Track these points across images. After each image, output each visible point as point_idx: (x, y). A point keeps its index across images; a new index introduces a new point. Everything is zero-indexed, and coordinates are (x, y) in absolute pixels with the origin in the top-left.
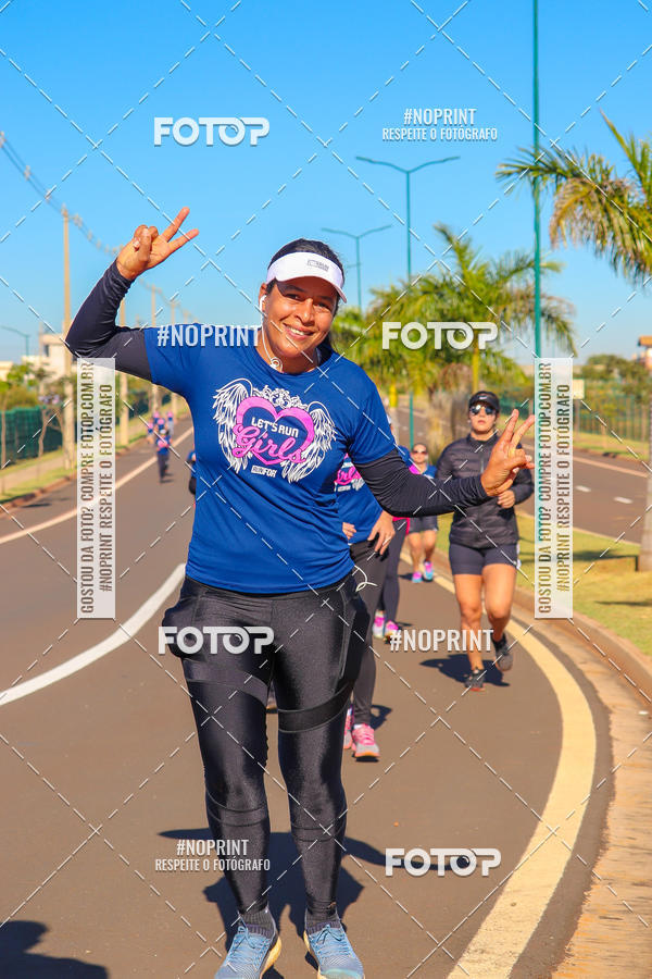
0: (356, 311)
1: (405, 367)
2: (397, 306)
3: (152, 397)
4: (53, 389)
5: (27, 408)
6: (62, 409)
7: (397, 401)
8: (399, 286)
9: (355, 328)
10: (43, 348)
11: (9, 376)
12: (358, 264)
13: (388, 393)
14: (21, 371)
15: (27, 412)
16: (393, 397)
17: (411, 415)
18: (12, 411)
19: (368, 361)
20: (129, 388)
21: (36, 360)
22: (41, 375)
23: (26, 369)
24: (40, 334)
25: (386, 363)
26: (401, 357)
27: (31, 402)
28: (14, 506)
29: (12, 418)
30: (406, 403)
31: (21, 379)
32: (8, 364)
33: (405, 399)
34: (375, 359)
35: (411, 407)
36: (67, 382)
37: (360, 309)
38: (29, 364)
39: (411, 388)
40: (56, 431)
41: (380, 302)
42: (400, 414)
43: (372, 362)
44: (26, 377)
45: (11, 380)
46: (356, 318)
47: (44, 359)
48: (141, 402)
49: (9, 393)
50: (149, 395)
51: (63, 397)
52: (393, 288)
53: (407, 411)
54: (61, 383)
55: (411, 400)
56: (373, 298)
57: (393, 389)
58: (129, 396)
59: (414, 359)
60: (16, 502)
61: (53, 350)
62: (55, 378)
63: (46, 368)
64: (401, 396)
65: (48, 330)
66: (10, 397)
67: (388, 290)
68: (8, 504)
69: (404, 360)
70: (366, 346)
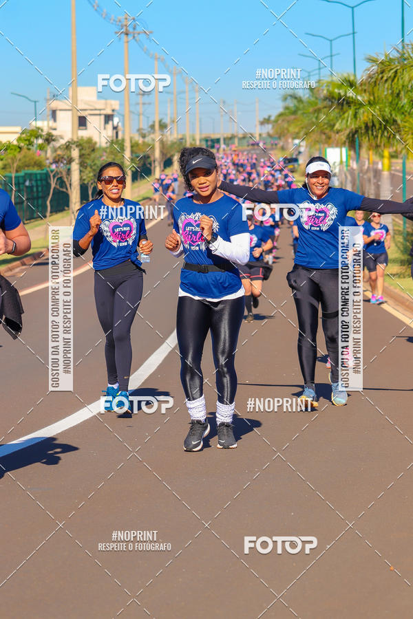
0: (352, 78)
1: (399, 131)
2: (391, 73)
3: (154, 161)
4: (59, 152)
5: (35, 170)
6: (69, 171)
7: (390, 166)
8: (394, 55)
9: (351, 93)
10: (50, 113)
11: (19, 139)
12: (354, 33)
13: (382, 157)
14: (31, 135)
15: (36, 174)
16: (386, 161)
17: (404, 177)
18: (22, 174)
19: (363, 127)
20: (132, 152)
21: (44, 125)
22: (49, 139)
23: (36, 133)
24: (47, 100)
25: (380, 128)
26: (395, 121)
27: (39, 164)
28: (24, 264)
29: (21, 181)
30: (399, 167)
31: (31, 143)
32: (19, 129)
33: (398, 163)
34: (370, 124)
35: (404, 171)
36: (74, 146)
37: (355, 75)
38: (39, 128)
39: (404, 151)
40: (63, 192)
41: (375, 68)
42: (392, 177)
43: (367, 127)
44: (35, 141)
45: (22, 144)
46: (351, 84)
47: (51, 123)
48: (144, 165)
49: (19, 156)
50: (152, 159)
51: (70, 161)
52: (386, 56)
53: (401, 175)
54: (68, 147)
55: (404, 164)
56: (368, 65)
57: (386, 153)
58: (132, 160)
59: (407, 124)
60: (24, 260)
61: (59, 115)
62: (63, 142)
63: (54, 133)
64: (394, 160)
65: (55, 97)
66: (20, 160)
67: (382, 58)
68: (18, 262)
69: (398, 125)
70: (361, 111)
